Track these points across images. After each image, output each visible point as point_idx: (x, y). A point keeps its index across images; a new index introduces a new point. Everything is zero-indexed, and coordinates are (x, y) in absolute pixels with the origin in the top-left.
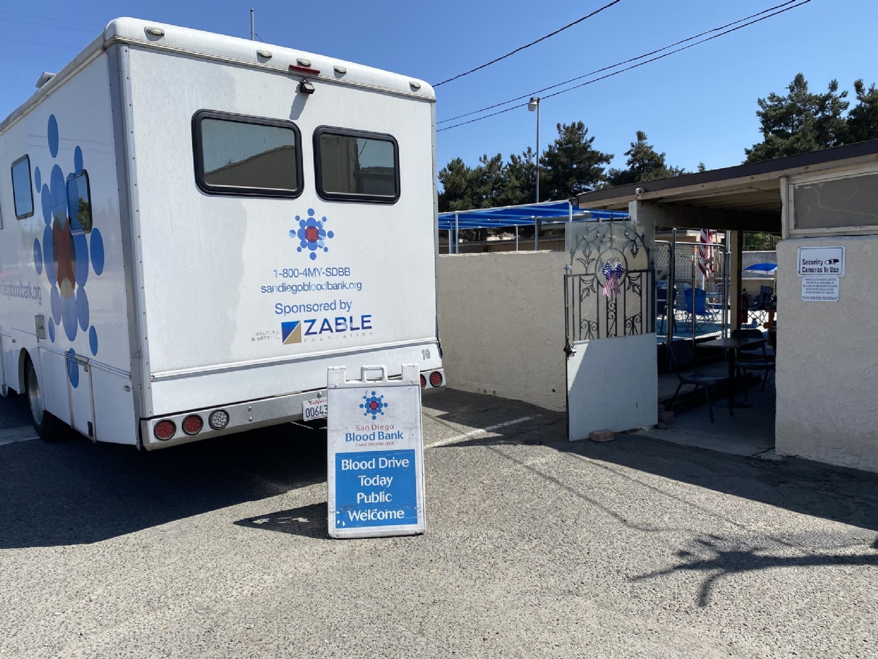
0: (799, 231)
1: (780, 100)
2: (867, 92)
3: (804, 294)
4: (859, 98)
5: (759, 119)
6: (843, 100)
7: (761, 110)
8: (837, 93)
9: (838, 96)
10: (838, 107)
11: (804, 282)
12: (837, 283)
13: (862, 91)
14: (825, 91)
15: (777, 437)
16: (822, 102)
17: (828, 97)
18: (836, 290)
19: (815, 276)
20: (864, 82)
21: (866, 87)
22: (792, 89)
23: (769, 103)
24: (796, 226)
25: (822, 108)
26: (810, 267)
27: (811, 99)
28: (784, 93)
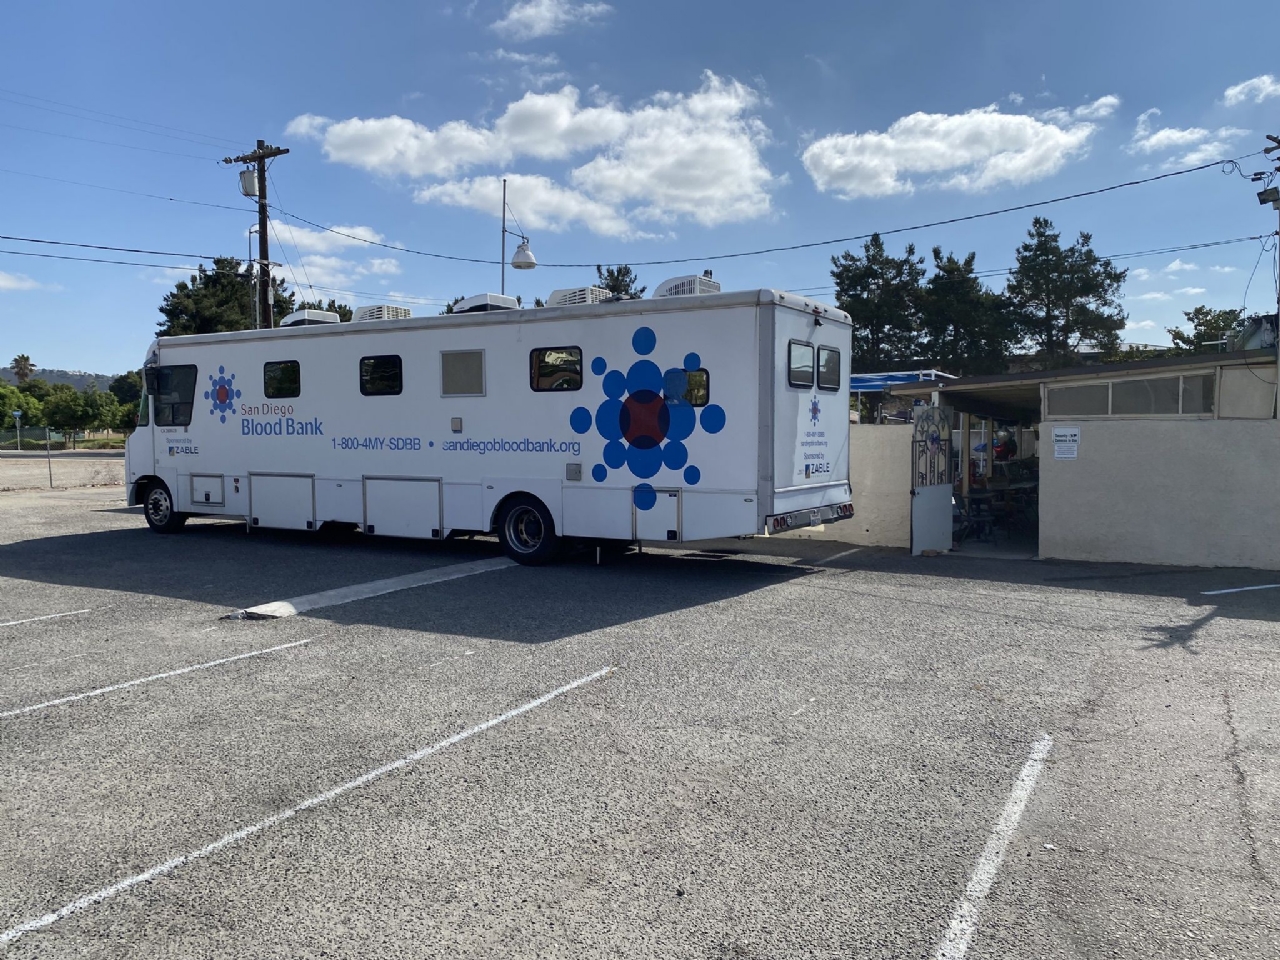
0: (1051, 417)
1: (853, 259)
2: (945, 260)
3: (1056, 455)
4: (938, 266)
5: (832, 281)
6: (920, 266)
7: (836, 270)
8: (915, 259)
9: (916, 261)
10: (916, 274)
11: (1056, 448)
12: (1076, 448)
13: (941, 259)
14: (904, 256)
15: (1040, 547)
16: (898, 266)
17: (906, 261)
18: (1076, 453)
19: (1062, 444)
20: (942, 250)
21: (945, 255)
22: (867, 249)
23: (843, 262)
24: (1049, 414)
25: (899, 273)
26: (1060, 439)
27: (889, 263)
28: (860, 253)
